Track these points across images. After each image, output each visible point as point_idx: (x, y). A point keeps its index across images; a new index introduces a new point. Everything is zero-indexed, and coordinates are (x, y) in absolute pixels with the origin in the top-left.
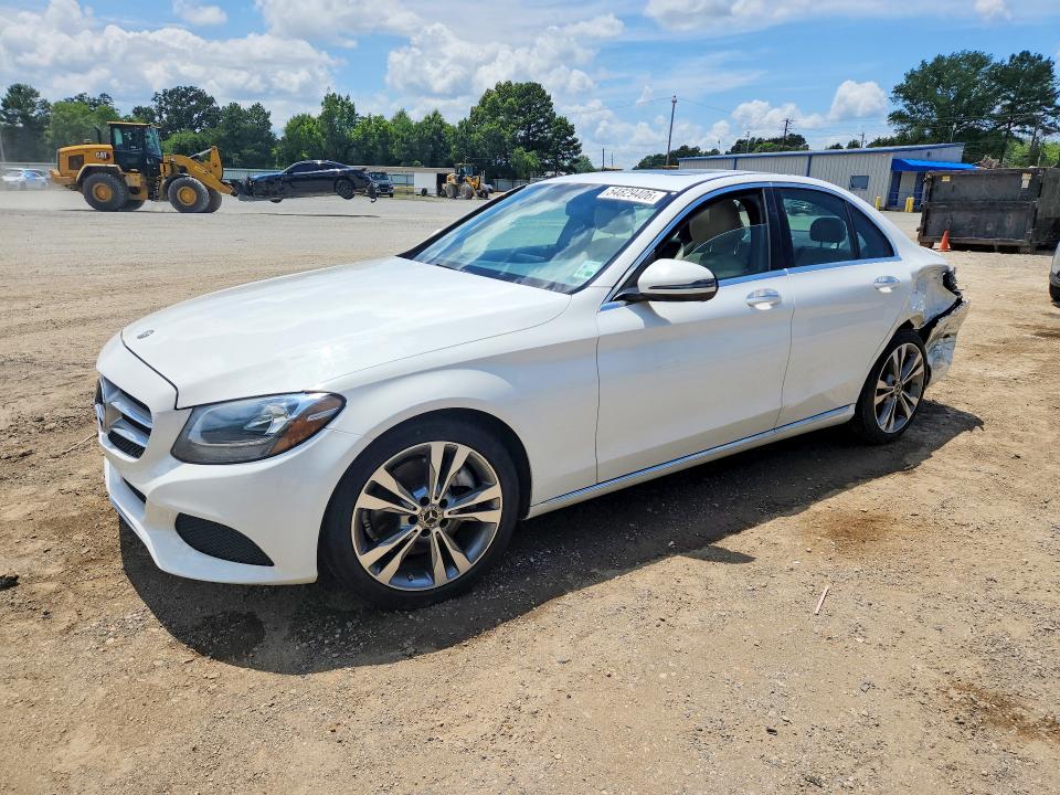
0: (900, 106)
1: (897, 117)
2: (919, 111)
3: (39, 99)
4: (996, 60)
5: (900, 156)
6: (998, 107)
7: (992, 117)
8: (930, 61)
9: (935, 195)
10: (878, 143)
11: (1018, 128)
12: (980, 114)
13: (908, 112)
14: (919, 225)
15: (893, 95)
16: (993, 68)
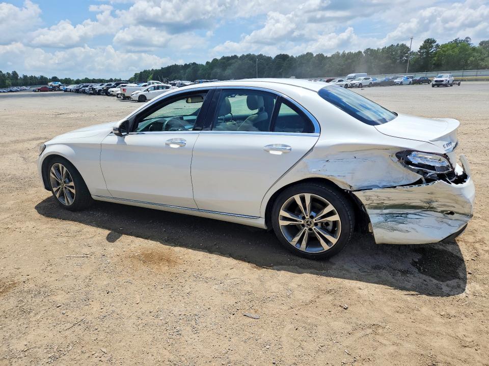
3: (435, 44)
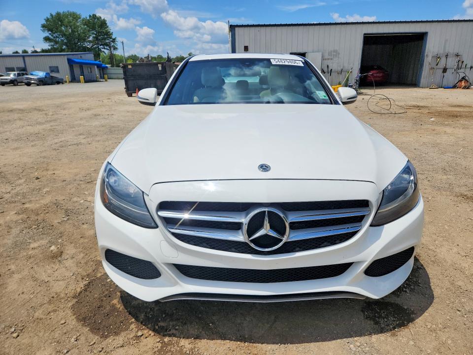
0: (47, 34)
1: (47, 39)
2: (57, 37)
4: (83, 16)
5: (71, 57)
6: (91, 37)
7: (90, 42)
8: (54, 14)
9: (128, 74)
10: (43, 51)
11: (102, 47)
12: (84, 40)
13: (52, 37)
14: (125, 86)
15: (42, 29)
16: (83, 20)
